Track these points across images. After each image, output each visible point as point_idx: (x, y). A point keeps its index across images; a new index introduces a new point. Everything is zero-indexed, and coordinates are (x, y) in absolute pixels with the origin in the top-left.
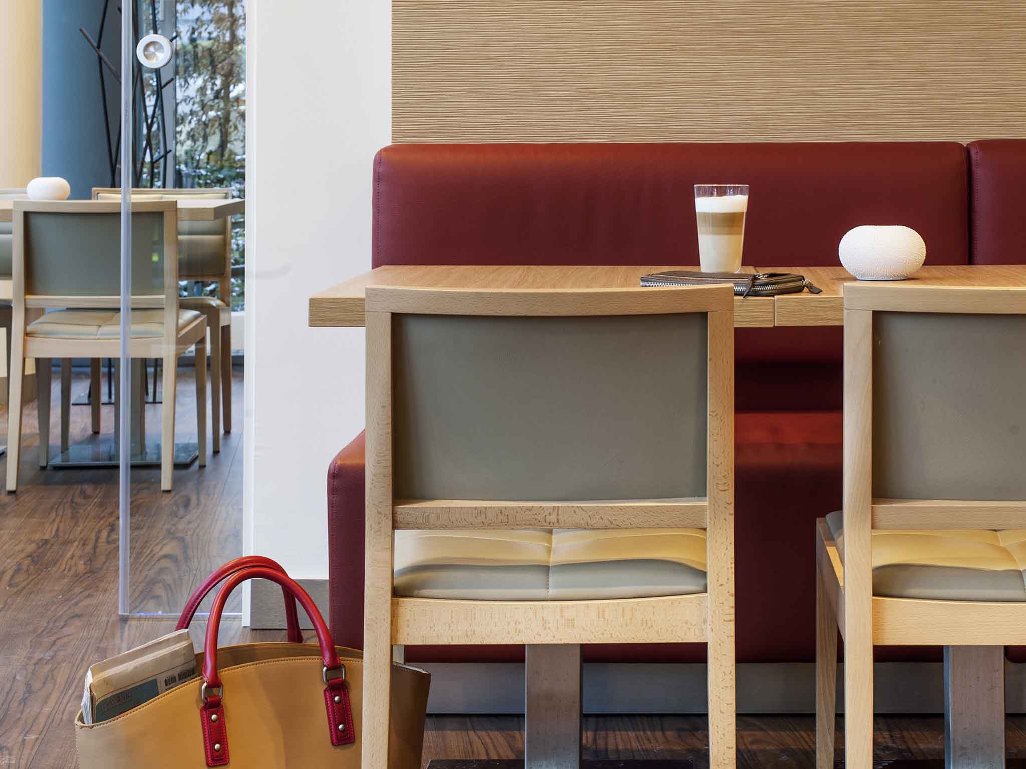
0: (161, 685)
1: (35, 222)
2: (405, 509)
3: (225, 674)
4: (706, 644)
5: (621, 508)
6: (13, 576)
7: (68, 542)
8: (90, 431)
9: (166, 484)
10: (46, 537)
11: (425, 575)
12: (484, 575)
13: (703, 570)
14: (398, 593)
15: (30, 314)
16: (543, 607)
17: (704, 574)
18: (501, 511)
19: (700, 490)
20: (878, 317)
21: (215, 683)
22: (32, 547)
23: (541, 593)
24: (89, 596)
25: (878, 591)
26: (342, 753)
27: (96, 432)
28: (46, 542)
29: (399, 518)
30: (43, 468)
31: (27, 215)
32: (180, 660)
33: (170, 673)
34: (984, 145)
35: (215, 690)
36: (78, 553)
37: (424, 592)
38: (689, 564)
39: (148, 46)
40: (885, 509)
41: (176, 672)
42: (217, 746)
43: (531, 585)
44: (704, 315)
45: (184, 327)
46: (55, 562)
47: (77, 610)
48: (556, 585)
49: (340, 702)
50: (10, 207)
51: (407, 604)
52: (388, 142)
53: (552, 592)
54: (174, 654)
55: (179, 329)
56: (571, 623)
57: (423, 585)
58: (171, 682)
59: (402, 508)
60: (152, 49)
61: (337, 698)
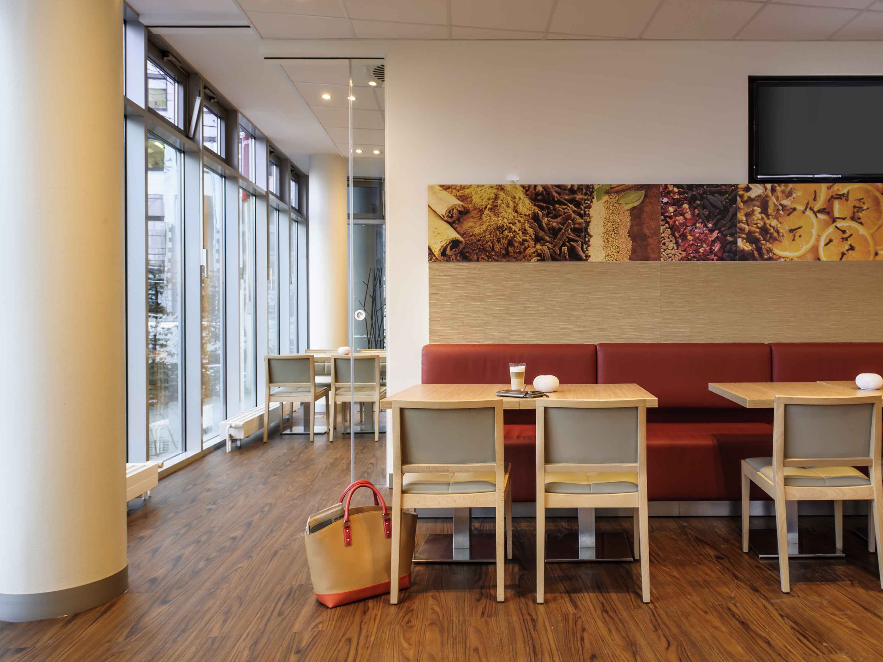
0: (333, 520)
1: (338, 361)
2: (406, 467)
3: (352, 517)
4: (495, 507)
5: (470, 466)
6: (324, 471)
7: (343, 459)
8: (360, 421)
9: (377, 439)
10: (338, 457)
11: (413, 486)
12: (430, 486)
13: (494, 483)
14: (403, 492)
15: (337, 389)
16: (447, 496)
17: (495, 485)
18: (434, 467)
19: (494, 461)
20: (546, 408)
21: (348, 521)
22: (332, 460)
23: (446, 492)
24: (345, 477)
25: (546, 491)
26: (388, 540)
27: (361, 421)
28: (337, 458)
29: (403, 469)
30: (343, 433)
31: (335, 359)
32: (339, 513)
33: (336, 517)
34: (601, 345)
35: (348, 523)
36: (345, 462)
37: (412, 492)
38: (492, 482)
39: (359, 313)
40: (549, 466)
41: (338, 516)
42: (348, 540)
43: (443, 489)
44: (494, 408)
45: (383, 392)
46: (337, 466)
47: (340, 482)
48: (451, 489)
49: (388, 524)
50: (330, 356)
51: (406, 495)
52: (428, 343)
53: (450, 491)
54: (337, 511)
55: (380, 393)
56: (455, 501)
57: (411, 490)
58: (336, 519)
59: (404, 466)
60: (359, 314)
61: (387, 523)
